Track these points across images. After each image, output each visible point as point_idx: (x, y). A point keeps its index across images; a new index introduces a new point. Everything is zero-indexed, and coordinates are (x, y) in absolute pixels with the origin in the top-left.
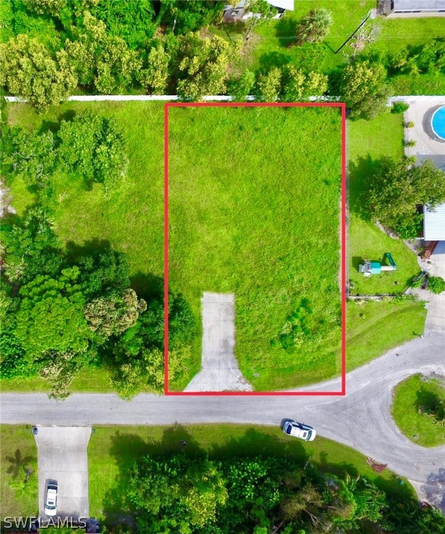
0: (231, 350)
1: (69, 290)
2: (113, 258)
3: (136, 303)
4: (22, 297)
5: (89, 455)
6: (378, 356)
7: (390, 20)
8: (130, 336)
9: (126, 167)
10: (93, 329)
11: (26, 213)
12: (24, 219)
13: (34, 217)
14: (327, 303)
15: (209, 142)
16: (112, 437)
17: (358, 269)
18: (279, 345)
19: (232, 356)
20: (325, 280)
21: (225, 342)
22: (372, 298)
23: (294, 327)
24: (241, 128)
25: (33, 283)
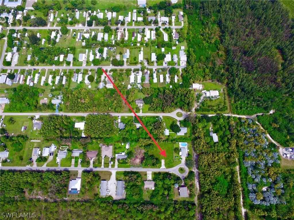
1: (150, 159)
2: (154, 156)
3: (155, 160)
5: (152, 174)
6: (177, 165)
8: (155, 163)
9: (155, 149)
10: (152, 162)
13: (147, 153)
14: (173, 160)
16: (154, 173)
17: (175, 157)
18: (168, 164)
20: (172, 158)
21: (164, 164)
22: (177, 160)
23: (170, 163)
25: (148, 158)
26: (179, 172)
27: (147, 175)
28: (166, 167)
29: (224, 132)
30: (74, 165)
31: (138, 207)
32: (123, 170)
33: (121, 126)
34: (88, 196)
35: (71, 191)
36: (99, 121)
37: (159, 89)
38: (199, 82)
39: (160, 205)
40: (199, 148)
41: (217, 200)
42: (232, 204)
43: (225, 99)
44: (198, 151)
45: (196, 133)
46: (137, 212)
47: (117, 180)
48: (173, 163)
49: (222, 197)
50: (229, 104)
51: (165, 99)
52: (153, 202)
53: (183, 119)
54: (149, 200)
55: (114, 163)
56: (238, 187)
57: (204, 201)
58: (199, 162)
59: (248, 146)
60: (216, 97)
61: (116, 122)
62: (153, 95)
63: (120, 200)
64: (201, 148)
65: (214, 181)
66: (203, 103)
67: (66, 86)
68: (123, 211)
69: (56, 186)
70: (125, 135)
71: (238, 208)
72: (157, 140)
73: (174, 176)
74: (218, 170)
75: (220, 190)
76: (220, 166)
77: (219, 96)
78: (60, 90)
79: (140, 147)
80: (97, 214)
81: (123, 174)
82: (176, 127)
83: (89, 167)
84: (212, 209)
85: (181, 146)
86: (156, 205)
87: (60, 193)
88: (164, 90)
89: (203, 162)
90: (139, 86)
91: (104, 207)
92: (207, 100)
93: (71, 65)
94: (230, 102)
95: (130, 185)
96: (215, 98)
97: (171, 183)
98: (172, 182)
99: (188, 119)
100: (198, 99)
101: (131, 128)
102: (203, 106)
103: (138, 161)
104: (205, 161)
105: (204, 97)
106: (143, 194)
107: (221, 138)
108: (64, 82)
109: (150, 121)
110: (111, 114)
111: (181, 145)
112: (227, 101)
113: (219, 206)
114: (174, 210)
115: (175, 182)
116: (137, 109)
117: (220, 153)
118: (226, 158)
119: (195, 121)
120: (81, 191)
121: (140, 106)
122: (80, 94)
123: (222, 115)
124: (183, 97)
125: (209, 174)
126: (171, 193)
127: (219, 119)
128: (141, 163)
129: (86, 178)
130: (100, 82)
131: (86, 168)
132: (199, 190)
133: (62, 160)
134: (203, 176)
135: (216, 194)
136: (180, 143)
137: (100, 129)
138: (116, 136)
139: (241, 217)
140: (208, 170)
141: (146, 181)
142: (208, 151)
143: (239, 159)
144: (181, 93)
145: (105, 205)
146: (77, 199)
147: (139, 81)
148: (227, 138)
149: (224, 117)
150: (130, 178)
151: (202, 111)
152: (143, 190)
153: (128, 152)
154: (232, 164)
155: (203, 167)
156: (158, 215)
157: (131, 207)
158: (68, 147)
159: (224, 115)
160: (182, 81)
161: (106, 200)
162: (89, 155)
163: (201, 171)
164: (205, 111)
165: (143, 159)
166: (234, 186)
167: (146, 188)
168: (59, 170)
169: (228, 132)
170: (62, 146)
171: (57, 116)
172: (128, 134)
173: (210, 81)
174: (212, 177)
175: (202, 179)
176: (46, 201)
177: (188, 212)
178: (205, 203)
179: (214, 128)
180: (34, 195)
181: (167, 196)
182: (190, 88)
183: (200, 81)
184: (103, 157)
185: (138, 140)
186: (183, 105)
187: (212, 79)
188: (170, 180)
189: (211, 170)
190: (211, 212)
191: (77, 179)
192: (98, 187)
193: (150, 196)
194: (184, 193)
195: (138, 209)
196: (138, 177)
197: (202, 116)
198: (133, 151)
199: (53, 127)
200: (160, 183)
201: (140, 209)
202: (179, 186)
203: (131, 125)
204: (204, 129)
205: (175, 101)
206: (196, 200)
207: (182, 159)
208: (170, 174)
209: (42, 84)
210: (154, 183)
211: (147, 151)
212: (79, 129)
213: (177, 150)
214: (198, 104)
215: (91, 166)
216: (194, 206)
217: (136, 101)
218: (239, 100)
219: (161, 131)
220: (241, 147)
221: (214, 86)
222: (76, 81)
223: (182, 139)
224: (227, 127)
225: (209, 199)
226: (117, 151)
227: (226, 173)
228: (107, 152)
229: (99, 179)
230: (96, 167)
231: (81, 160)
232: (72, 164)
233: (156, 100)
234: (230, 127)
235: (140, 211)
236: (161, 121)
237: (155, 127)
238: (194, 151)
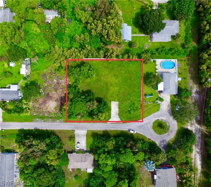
0: (118, 114)
1: (83, 101)
2: (92, 94)
3: (96, 103)
4: (73, 102)
5: (86, 137)
6: (150, 115)
7: (153, 42)
8: (95, 110)
9: (95, 74)
10: (87, 108)
11: (73, 84)
12: (73, 85)
13: (75, 85)
14: (138, 104)
15: (113, 68)
16: (91, 133)
17: (145, 96)
18: (128, 113)
19: (118, 115)
20: (138, 99)
21: (116, 112)
22: (148, 103)
23: (131, 109)
24: (120, 66)
25: (75, 99)
26: (153, 132)
27: (74, 137)
28: (121, 120)
48: (140, 110)
73: (142, 140)
79: (57, 70)
81: (15, 136)
85: (159, 69)
103: (52, 105)
106: (67, 182)
111: (161, 65)
128: (60, 110)
132: (202, 172)
136: (159, 61)
141: (71, 152)
150: (31, 150)
152: (66, 173)
153: (27, 85)
167: (72, 169)
198: (40, 82)
207: (161, 100)
211: (74, 81)
223: (165, 51)
238: (191, 81)
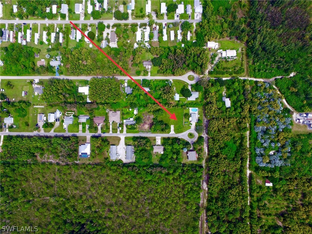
1: (159, 125)
2: (163, 122)
3: (164, 125)
5: (161, 139)
6: (187, 131)
8: (164, 128)
9: (164, 114)
10: (161, 128)
13: (156, 118)
14: (182, 126)
16: (163, 138)
17: (185, 123)
18: (178, 130)
20: (182, 124)
21: (173, 129)
22: (186, 126)
23: (179, 128)
25: (156, 124)
26: (188, 138)
27: (156, 140)
28: (175, 132)
29: (238, 97)
30: (82, 130)
31: (147, 169)
32: (131, 135)
33: (128, 90)
34: (99, 159)
35: (81, 155)
36: (105, 86)
37: (169, 48)
38: (216, 40)
39: (169, 167)
40: (210, 114)
41: (225, 163)
42: (238, 166)
43: (242, 60)
44: (209, 117)
45: (208, 98)
46: (146, 174)
47: (126, 144)
48: (183, 129)
49: (230, 161)
50: (247, 66)
51: (176, 60)
52: (162, 165)
53: (195, 83)
54: (158, 163)
55: (122, 128)
56: (246, 151)
57: (211, 164)
58: (209, 127)
59: (261, 112)
60: (233, 58)
61: (123, 86)
62: (162, 55)
63: (129, 163)
64: (212, 113)
65: (223, 146)
66: (217, 65)
67: (64, 45)
68: (133, 173)
69: (66, 151)
70: (133, 100)
71: (243, 170)
72: (166, 106)
73: (183, 141)
74: (228, 135)
75: (228, 154)
76: (230, 131)
77: (237, 56)
78: (58, 50)
79: (149, 112)
80: (108, 175)
81: (131, 139)
82: (187, 92)
83: (97, 132)
84: (219, 171)
85: (191, 112)
86: (165, 168)
87: (71, 157)
88: (174, 49)
89: (213, 128)
90: (147, 44)
91: (114, 169)
92: (222, 62)
93: (67, 18)
94: (248, 64)
95: (139, 150)
96: (231, 58)
97: (180, 148)
98: (181, 146)
99: (200, 83)
100: (212, 60)
101: (139, 93)
102: (218, 68)
103: (147, 126)
104: (215, 127)
105: (220, 58)
106: (153, 158)
107: (234, 103)
108: (61, 41)
109: (159, 85)
110: (117, 77)
111: (191, 110)
112: (244, 62)
113: (225, 168)
114: (182, 172)
115: (184, 147)
116: (144, 72)
117: (231, 118)
118: (237, 123)
119: (208, 85)
120: (91, 155)
121: (148, 68)
122: (80, 54)
123: (237, 78)
124: (196, 57)
125: (219, 139)
126: (180, 157)
127: (233, 83)
128: (150, 128)
129: (95, 143)
130: (102, 39)
131: (95, 134)
132: (208, 154)
133: (69, 126)
134: (212, 141)
135: (224, 158)
136: (190, 108)
137: (106, 94)
138: (123, 101)
139: (245, 178)
140: (217, 135)
141: (155, 146)
142: (220, 116)
143: (250, 124)
144: (194, 53)
145: (115, 168)
146: (88, 162)
147: (147, 38)
148: (240, 103)
149: (239, 81)
150: (139, 143)
151: (216, 74)
152: (152, 154)
153: (136, 118)
154: (242, 129)
155: (213, 132)
156: (167, 177)
157: (141, 169)
158: (74, 113)
159: (240, 78)
160: (195, 38)
161: (117, 163)
162: (96, 121)
163: (211, 136)
164: (219, 74)
165: (151, 125)
166: (242, 150)
167: (155, 152)
168: (67, 135)
169: (242, 97)
170: (67, 112)
171: (59, 80)
172: (136, 99)
173: (227, 38)
174: (221, 141)
175: (211, 144)
176: (58, 164)
177: (195, 174)
178: (212, 166)
179: (228, 92)
180: (46, 159)
181: (176, 159)
182: (205, 47)
183: (216, 38)
184: (111, 123)
185: (146, 106)
186: (196, 67)
187: (230, 36)
188: (179, 145)
189: (221, 135)
190: (218, 173)
191: (85, 144)
192: (108, 152)
193: (159, 159)
194: (193, 157)
195: (148, 171)
196: (147, 142)
197: (215, 80)
198: (142, 117)
199: (56, 92)
200: (169, 147)
201: (150, 170)
202: (188, 150)
203: (138, 90)
204: (217, 93)
205: (187, 62)
206: (203, 163)
207: (191, 124)
208: (179, 139)
209: (36, 42)
210: (163, 147)
211: (155, 116)
212: (83, 94)
213: (188, 115)
214: (213, 66)
215: (99, 132)
216: (202, 169)
217: (144, 63)
218: (258, 62)
219: (170, 96)
220: (254, 113)
221: (231, 45)
222: (74, 39)
223: (193, 104)
224: (242, 91)
225: (216, 162)
226: (125, 116)
227: (236, 138)
228: (114, 117)
229: (108, 144)
230: (104, 133)
231: (88, 125)
232: (80, 129)
233: (165, 62)
234: (244, 91)
235: (150, 173)
236: (170, 85)
237: (165, 91)
238: (204, 117)
